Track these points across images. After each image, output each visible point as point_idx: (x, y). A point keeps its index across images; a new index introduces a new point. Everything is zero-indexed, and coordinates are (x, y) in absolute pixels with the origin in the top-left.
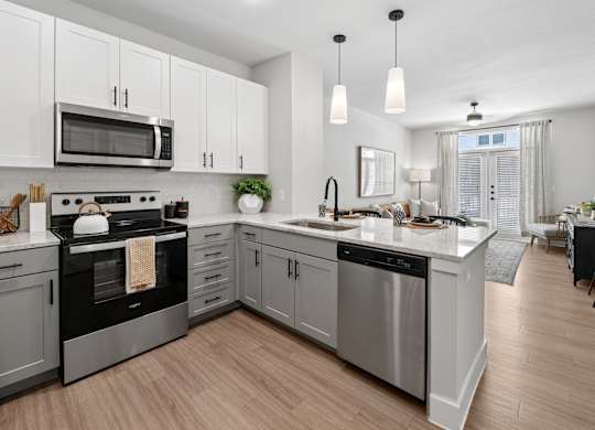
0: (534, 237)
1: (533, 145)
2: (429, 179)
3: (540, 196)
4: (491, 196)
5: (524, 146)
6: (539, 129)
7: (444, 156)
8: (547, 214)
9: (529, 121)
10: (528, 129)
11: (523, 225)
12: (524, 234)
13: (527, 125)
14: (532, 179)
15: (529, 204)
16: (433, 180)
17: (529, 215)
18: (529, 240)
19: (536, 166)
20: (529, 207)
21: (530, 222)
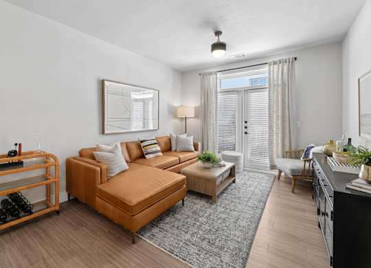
0: (280, 172)
1: (280, 82)
2: (193, 116)
3: (287, 131)
4: (244, 130)
5: (272, 85)
6: (285, 67)
7: (206, 95)
8: (293, 149)
9: (276, 59)
10: (276, 66)
11: (271, 160)
12: (273, 167)
13: (275, 63)
14: (280, 115)
15: (277, 139)
16: (196, 116)
17: (277, 149)
18: (276, 173)
19: (283, 103)
20: (277, 140)
21: (278, 157)
